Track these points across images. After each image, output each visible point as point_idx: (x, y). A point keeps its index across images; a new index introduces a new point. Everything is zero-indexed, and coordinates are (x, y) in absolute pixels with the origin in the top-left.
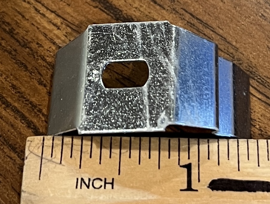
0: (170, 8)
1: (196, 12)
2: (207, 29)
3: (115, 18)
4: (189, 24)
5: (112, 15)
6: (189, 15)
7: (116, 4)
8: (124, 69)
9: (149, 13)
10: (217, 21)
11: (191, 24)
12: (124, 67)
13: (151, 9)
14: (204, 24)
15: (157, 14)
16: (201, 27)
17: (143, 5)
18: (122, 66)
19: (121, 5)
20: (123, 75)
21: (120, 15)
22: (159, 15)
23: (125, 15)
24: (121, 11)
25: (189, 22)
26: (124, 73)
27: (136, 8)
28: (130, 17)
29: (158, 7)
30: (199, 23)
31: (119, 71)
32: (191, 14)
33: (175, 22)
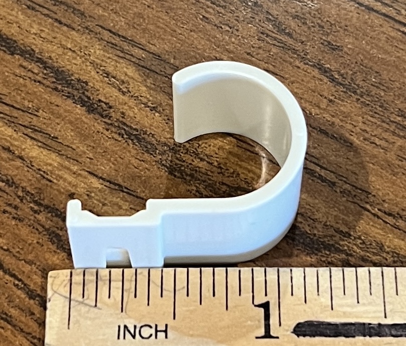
0: (82, 27)
1: (117, 27)
2: (135, 48)
3: (9, 53)
4: (110, 45)
5: (4, 49)
6: (108, 32)
7: (7, 34)
8: (32, 119)
9: (55, 38)
10: (147, 35)
11: (113, 44)
12: (32, 116)
13: (57, 32)
14: (130, 42)
15: (65, 38)
16: (126, 47)
17: (44, 29)
18: (29, 115)
19: (15, 34)
20: (32, 127)
21: (15, 47)
22: (68, 39)
23: (22, 47)
24: (15, 41)
25: (109, 43)
26: (32, 124)
27: (36, 34)
28: (29, 48)
29: (65, 28)
30: (122, 41)
31: (26, 123)
32: (110, 31)
33: (91, 45)
